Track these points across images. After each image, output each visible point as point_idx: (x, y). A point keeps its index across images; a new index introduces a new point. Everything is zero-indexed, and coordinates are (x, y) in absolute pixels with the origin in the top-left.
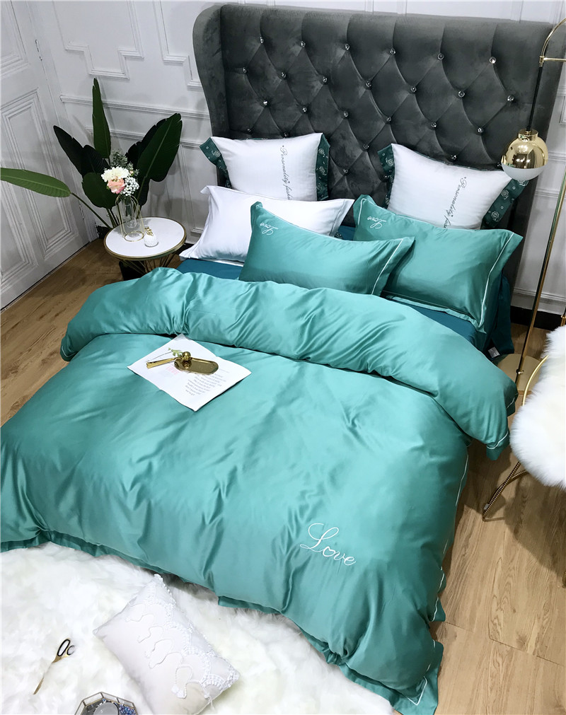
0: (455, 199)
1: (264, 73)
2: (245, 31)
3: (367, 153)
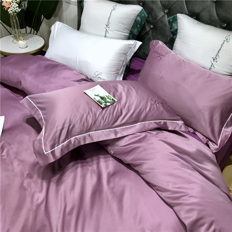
0: (220, 50)
3: (166, 16)
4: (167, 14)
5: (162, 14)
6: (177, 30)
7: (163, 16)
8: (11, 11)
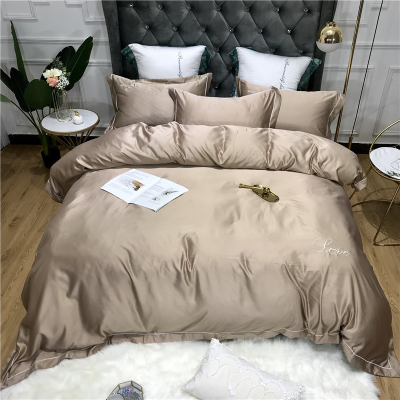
0: (284, 72)
3: (218, 54)
4: (219, 52)
5: (214, 53)
6: (238, 62)
7: (216, 55)
8: (61, 85)
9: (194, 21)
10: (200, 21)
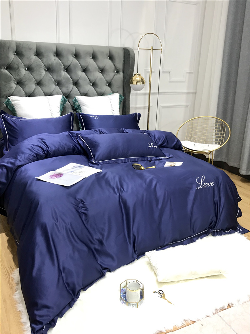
1: (18, 68)
2: (9, 48)
9: (50, 77)
10: (54, 78)
